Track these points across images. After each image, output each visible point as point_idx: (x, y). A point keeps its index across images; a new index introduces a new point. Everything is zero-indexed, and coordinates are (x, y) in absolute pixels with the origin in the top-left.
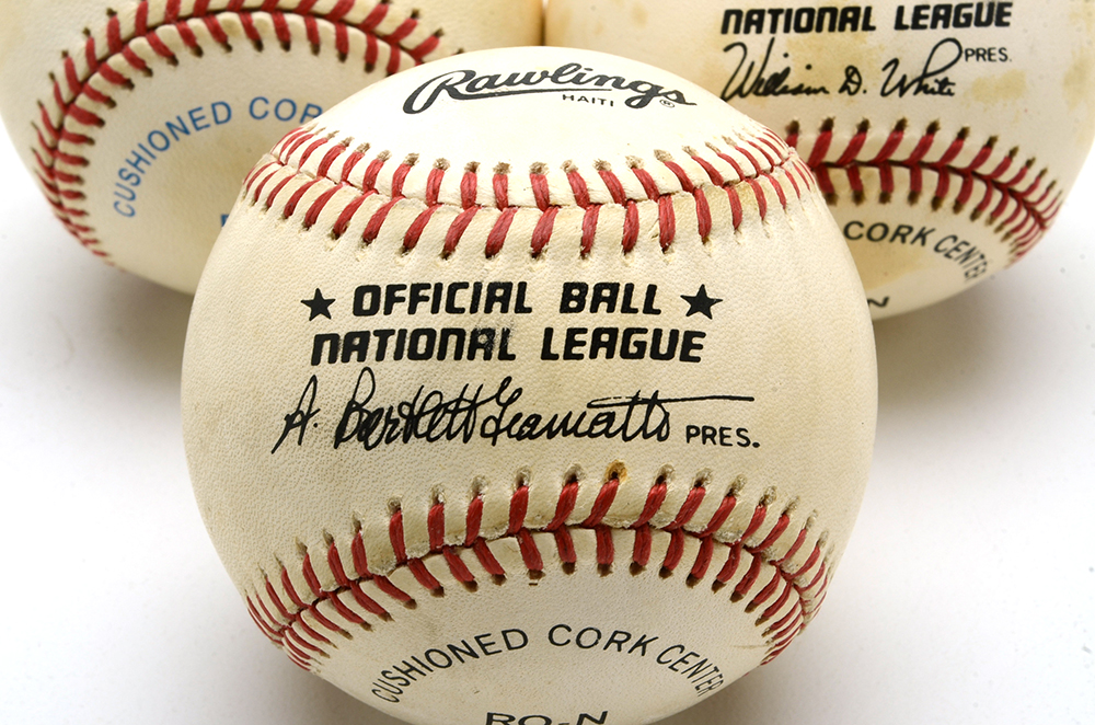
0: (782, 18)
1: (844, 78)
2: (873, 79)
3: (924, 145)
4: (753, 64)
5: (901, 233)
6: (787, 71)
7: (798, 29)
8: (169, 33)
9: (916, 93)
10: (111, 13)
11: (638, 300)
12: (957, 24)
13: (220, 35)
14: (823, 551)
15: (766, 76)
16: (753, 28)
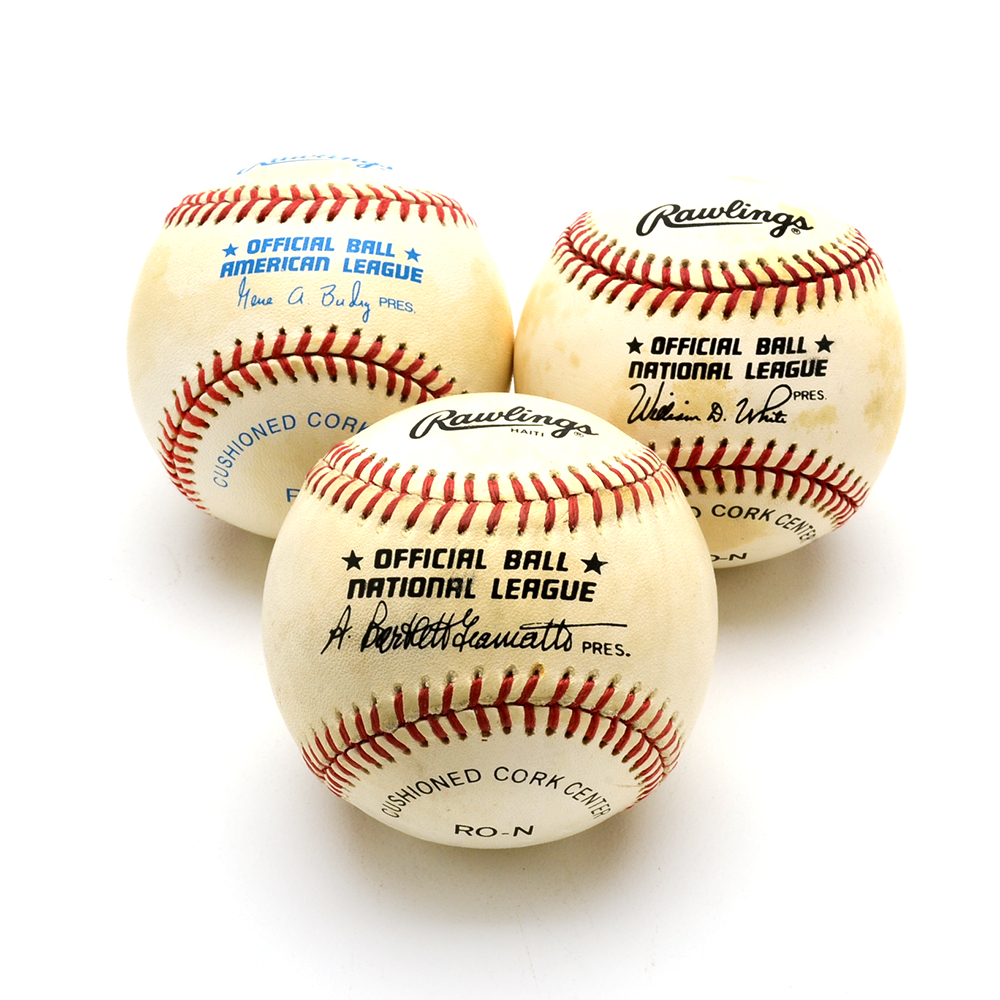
0: (669, 369)
1: (711, 411)
2: (730, 411)
3: (766, 455)
4: (650, 398)
5: (752, 513)
6: (672, 404)
7: (680, 377)
8: (254, 369)
9: (759, 421)
10: (216, 353)
11: (554, 562)
12: (788, 375)
13: (289, 371)
14: (675, 725)
15: (658, 407)
16: (650, 375)
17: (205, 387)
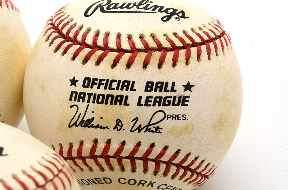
0: (92, 97)
1: (116, 124)
2: (127, 125)
3: (149, 152)
4: (80, 114)
5: (142, 183)
6: (93, 118)
7: (98, 102)
9: (145, 132)
15: (85, 119)
16: (81, 100)
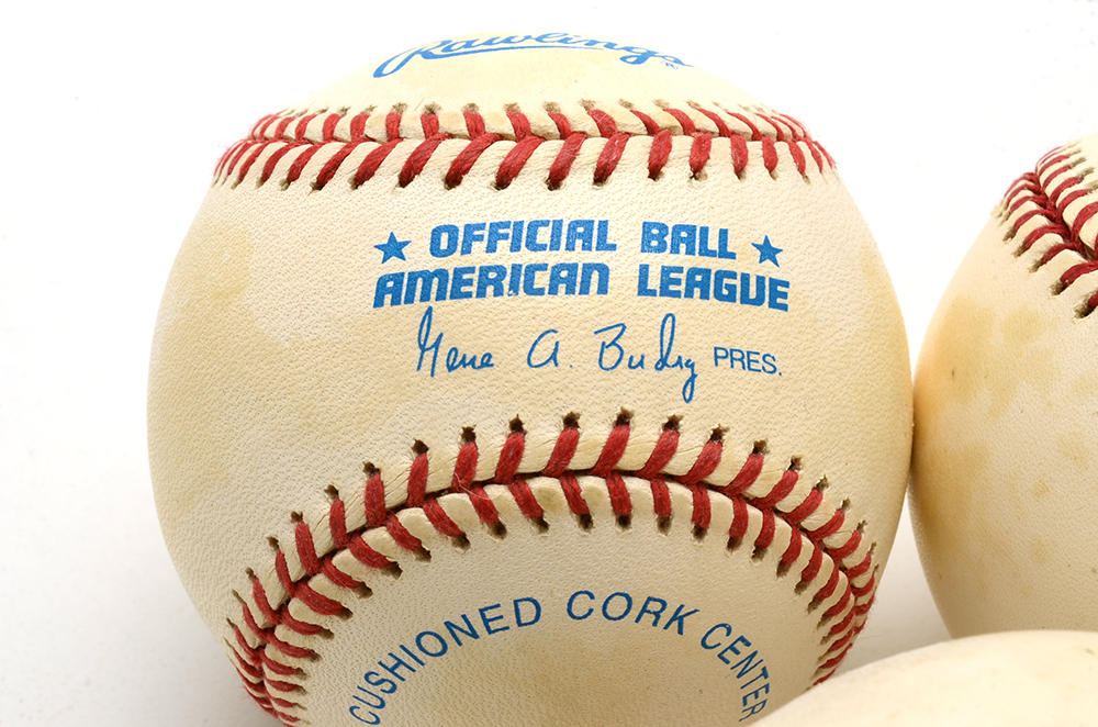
8: (457, 505)
13: (532, 510)
17: (345, 538)
